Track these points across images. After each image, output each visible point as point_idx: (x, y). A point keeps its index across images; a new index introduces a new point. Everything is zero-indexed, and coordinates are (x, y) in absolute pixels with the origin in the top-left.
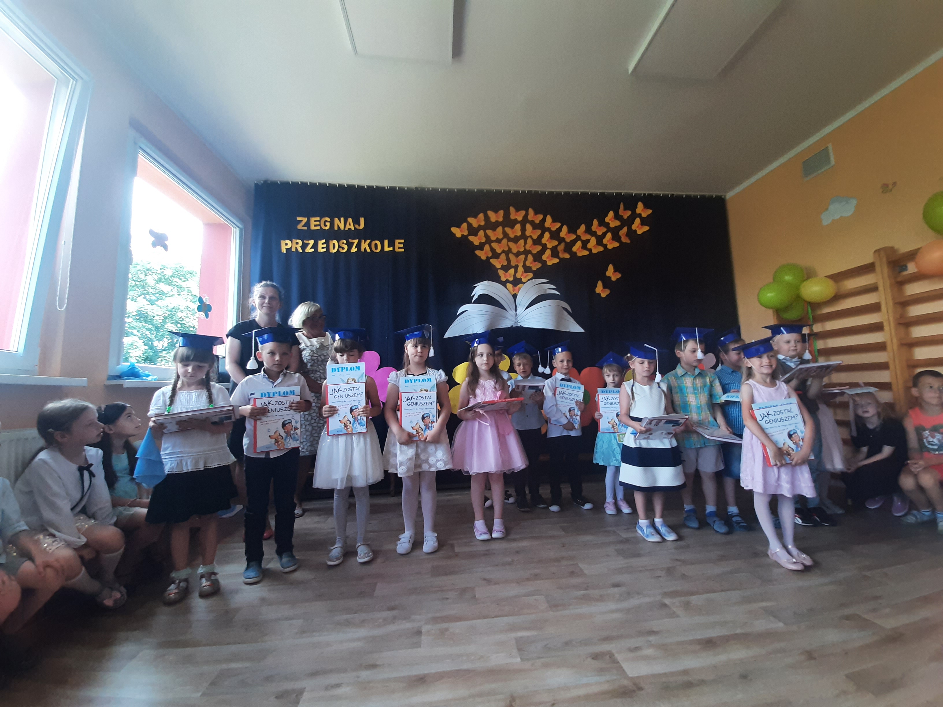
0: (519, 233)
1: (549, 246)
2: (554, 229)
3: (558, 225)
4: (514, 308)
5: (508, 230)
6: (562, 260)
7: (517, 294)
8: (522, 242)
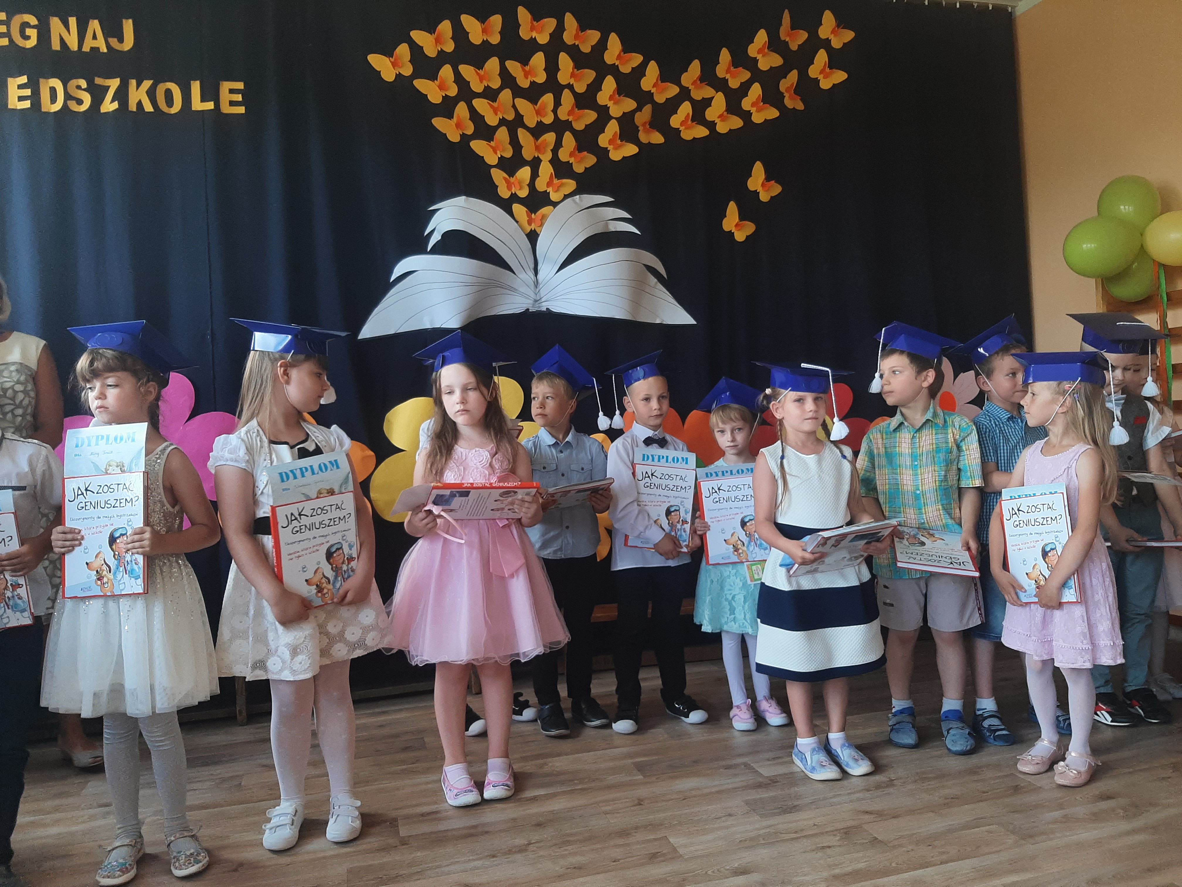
0: (541, 78)
1: (615, 111)
2: (626, 69)
3: (637, 59)
4: (532, 266)
5: (513, 66)
6: (645, 148)
7: (538, 231)
8: (548, 99)
